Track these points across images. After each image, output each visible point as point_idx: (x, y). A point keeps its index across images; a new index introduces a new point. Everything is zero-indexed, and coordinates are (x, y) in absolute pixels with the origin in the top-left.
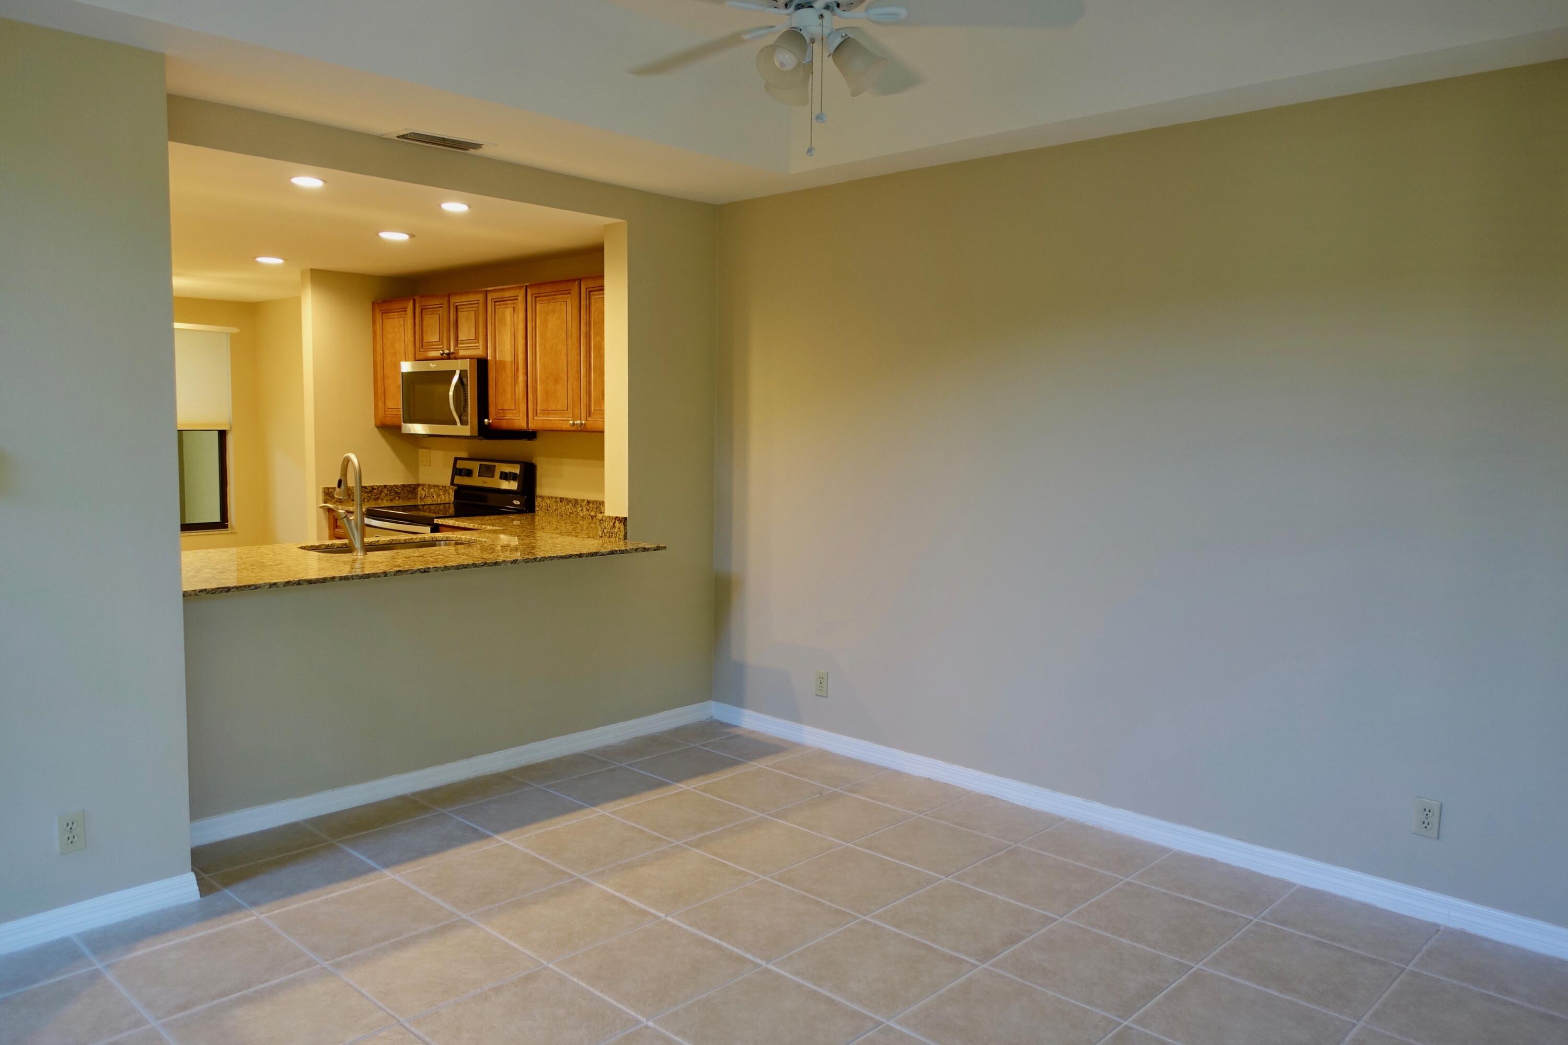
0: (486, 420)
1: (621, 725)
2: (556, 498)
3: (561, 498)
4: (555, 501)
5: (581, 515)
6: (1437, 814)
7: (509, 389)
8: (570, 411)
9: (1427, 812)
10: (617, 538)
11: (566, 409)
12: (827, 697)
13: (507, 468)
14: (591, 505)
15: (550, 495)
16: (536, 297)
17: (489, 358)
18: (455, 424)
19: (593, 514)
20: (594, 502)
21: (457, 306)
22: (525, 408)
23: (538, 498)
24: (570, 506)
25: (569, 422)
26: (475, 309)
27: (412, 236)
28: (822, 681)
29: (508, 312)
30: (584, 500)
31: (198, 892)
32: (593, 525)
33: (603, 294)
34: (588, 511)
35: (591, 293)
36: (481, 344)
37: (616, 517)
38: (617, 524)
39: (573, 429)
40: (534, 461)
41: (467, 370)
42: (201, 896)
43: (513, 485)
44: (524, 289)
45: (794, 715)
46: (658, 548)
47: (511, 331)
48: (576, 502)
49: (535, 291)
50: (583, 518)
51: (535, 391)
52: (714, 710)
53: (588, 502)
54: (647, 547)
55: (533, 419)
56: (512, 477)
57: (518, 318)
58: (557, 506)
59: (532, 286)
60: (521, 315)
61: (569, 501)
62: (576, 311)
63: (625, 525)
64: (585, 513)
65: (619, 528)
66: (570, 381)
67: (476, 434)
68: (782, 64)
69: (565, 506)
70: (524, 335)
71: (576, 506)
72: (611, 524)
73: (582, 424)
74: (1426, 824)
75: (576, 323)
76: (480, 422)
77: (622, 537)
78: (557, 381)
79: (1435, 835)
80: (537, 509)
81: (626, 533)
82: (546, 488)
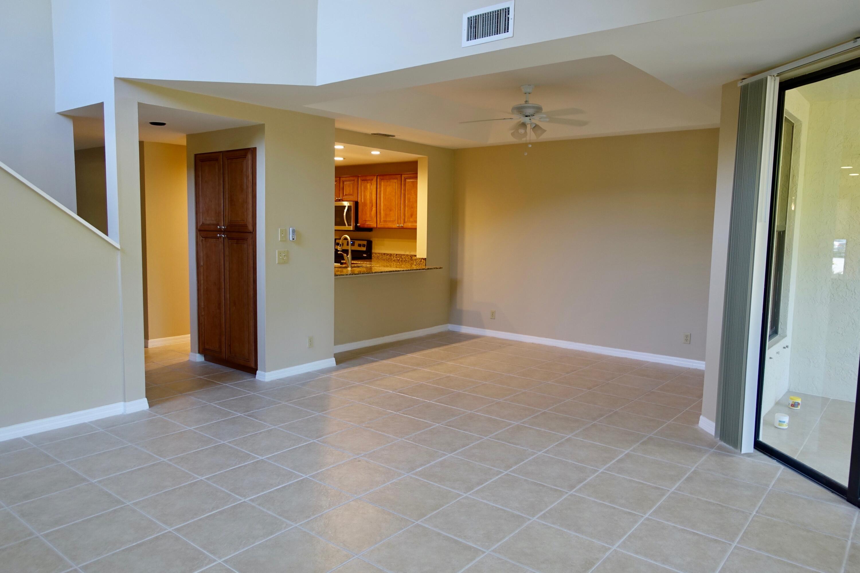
0: (358, 224)
1: (424, 330)
2: (382, 253)
3: (384, 253)
4: (381, 255)
5: (393, 259)
6: (690, 336)
7: (368, 213)
8: (396, 221)
9: (687, 336)
10: (422, 266)
11: (394, 220)
12: (495, 319)
13: (362, 242)
14: (398, 256)
15: (379, 252)
16: (381, 180)
17: (359, 201)
18: (345, 225)
19: (398, 259)
20: (399, 255)
21: (344, 181)
22: (376, 220)
23: (374, 254)
24: (388, 256)
25: (396, 225)
26: (353, 183)
27: (344, 159)
28: (493, 314)
29: (369, 185)
30: (394, 254)
31: (335, 364)
32: (398, 263)
33: (417, 179)
34: (396, 258)
35: (406, 179)
36: (355, 195)
37: (422, 258)
38: (422, 260)
39: (398, 227)
40: (371, 240)
41: (351, 206)
42: (336, 365)
43: (364, 249)
44: (376, 176)
45: (482, 326)
46: (440, 268)
47: (370, 192)
48: (391, 255)
49: (381, 177)
50: (394, 260)
51: (380, 213)
52: (450, 327)
53: (397, 255)
54: (437, 267)
55: (380, 224)
56: (364, 246)
57: (373, 187)
58: (382, 256)
59: (379, 175)
60: (375, 186)
61: (388, 254)
62: (399, 185)
63: (425, 261)
64: (395, 259)
65: (423, 262)
66: (396, 210)
67: (354, 230)
68: (521, 132)
69: (386, 256)
70: (376, 193)
71: (391, 256)
72: (420, 260)
73: (402, 226)
74: (686, 340)
75: (399, 190)
76: (356, 225)
77: (424, 265)
78: (391, 210)
79: (689, 343)
80: (373, 258)
81: (426, 264)
82: (377, 249)
